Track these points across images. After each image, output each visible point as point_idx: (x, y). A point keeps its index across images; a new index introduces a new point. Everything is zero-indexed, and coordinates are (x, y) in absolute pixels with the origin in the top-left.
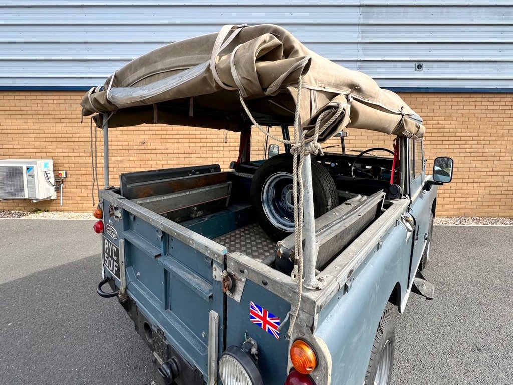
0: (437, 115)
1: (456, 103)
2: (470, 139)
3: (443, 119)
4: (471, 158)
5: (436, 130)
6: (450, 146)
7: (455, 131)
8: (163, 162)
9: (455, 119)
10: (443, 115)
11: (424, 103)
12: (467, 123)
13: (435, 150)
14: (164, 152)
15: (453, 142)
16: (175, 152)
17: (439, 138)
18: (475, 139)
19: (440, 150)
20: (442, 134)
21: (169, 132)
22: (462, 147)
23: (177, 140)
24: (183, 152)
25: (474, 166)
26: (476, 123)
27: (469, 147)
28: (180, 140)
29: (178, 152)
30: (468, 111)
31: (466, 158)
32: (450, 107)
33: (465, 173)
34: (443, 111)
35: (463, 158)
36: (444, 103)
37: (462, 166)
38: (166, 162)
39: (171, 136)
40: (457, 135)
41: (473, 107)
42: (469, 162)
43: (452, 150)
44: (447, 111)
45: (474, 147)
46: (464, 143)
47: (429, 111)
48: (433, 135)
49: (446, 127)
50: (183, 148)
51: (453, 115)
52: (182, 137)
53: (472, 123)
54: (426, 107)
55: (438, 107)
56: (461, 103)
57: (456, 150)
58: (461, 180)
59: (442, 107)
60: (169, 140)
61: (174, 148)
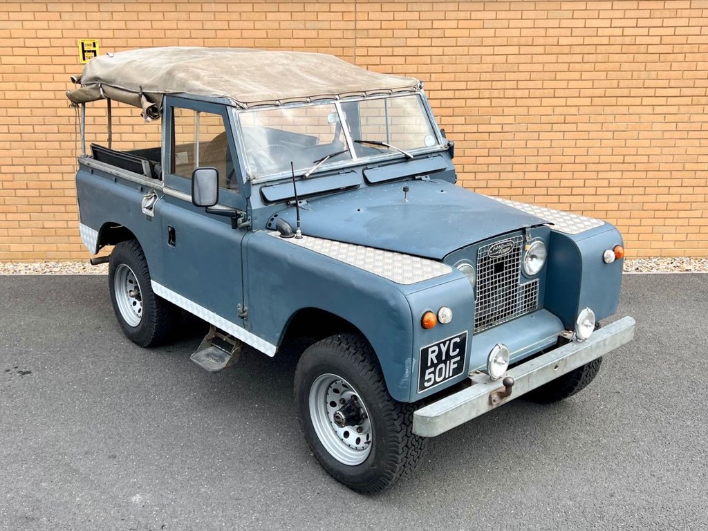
0: (605, 41)
1: (647, 14)
2: (676, 92)
3: (618, 49)
4: (677, 135)
5: (603, 75)
6: (632, 109)
7: (644, 75)
8: (13, 153)
9: (643, 49)
10: (619, 40)
11: (577, 14)
12: (670, 57)
13: (600, 118)
14: (12, 129)
15: (638, 101)
16: (37, 129)
17: (609, 92)
18: (685, 92)
19: (611, 118)
20: (615, 83)
21: (20, 86)
22: (658, 110)
23: (39, 104)
24: (55, 129)
25: (682, 151)
26: (690, 57)
27: (674, 109)
28: (46, 103)
29: (44, 129)
30: (671, 31)
31: (667, 135)
32: (633, 23)
33: (663, 167)
34: (619, 32)
35: (659, 135)
36: (620, 14)
37: (658, 151)
38: (19, 152)
39: (26, 95)
40: (647, 83)
41: (684, 22)
42: (672, 143)
43: (636, 118)
44: (627, 31)
45: (683, 109)
46: (662, 101)
47: (590, 32)
48: (597, 84)
49: (625, 66)
50: (56, 120)
51: (639, 40)
52: (51, 95)
53: (681, 57)
54: (580, 23)
55: (607, 23)
56: (658, 14)
57: (644, 118)
58: (654, 183)
59: (615, 23)
60: (22, 103)
61: (36, 120)
